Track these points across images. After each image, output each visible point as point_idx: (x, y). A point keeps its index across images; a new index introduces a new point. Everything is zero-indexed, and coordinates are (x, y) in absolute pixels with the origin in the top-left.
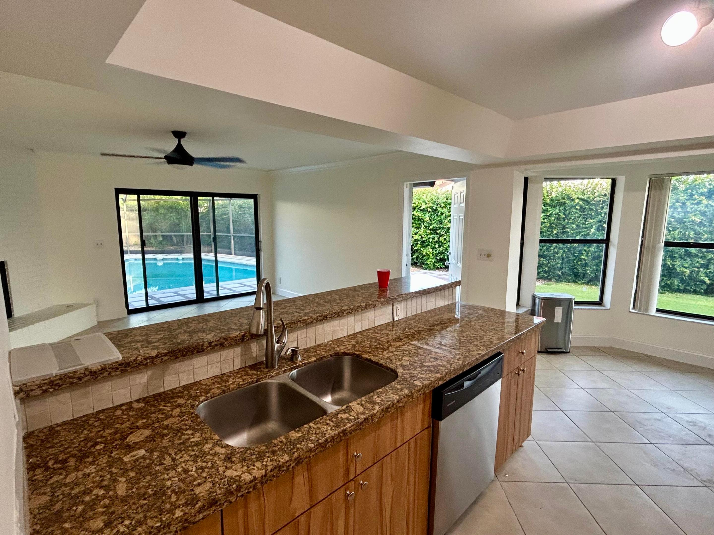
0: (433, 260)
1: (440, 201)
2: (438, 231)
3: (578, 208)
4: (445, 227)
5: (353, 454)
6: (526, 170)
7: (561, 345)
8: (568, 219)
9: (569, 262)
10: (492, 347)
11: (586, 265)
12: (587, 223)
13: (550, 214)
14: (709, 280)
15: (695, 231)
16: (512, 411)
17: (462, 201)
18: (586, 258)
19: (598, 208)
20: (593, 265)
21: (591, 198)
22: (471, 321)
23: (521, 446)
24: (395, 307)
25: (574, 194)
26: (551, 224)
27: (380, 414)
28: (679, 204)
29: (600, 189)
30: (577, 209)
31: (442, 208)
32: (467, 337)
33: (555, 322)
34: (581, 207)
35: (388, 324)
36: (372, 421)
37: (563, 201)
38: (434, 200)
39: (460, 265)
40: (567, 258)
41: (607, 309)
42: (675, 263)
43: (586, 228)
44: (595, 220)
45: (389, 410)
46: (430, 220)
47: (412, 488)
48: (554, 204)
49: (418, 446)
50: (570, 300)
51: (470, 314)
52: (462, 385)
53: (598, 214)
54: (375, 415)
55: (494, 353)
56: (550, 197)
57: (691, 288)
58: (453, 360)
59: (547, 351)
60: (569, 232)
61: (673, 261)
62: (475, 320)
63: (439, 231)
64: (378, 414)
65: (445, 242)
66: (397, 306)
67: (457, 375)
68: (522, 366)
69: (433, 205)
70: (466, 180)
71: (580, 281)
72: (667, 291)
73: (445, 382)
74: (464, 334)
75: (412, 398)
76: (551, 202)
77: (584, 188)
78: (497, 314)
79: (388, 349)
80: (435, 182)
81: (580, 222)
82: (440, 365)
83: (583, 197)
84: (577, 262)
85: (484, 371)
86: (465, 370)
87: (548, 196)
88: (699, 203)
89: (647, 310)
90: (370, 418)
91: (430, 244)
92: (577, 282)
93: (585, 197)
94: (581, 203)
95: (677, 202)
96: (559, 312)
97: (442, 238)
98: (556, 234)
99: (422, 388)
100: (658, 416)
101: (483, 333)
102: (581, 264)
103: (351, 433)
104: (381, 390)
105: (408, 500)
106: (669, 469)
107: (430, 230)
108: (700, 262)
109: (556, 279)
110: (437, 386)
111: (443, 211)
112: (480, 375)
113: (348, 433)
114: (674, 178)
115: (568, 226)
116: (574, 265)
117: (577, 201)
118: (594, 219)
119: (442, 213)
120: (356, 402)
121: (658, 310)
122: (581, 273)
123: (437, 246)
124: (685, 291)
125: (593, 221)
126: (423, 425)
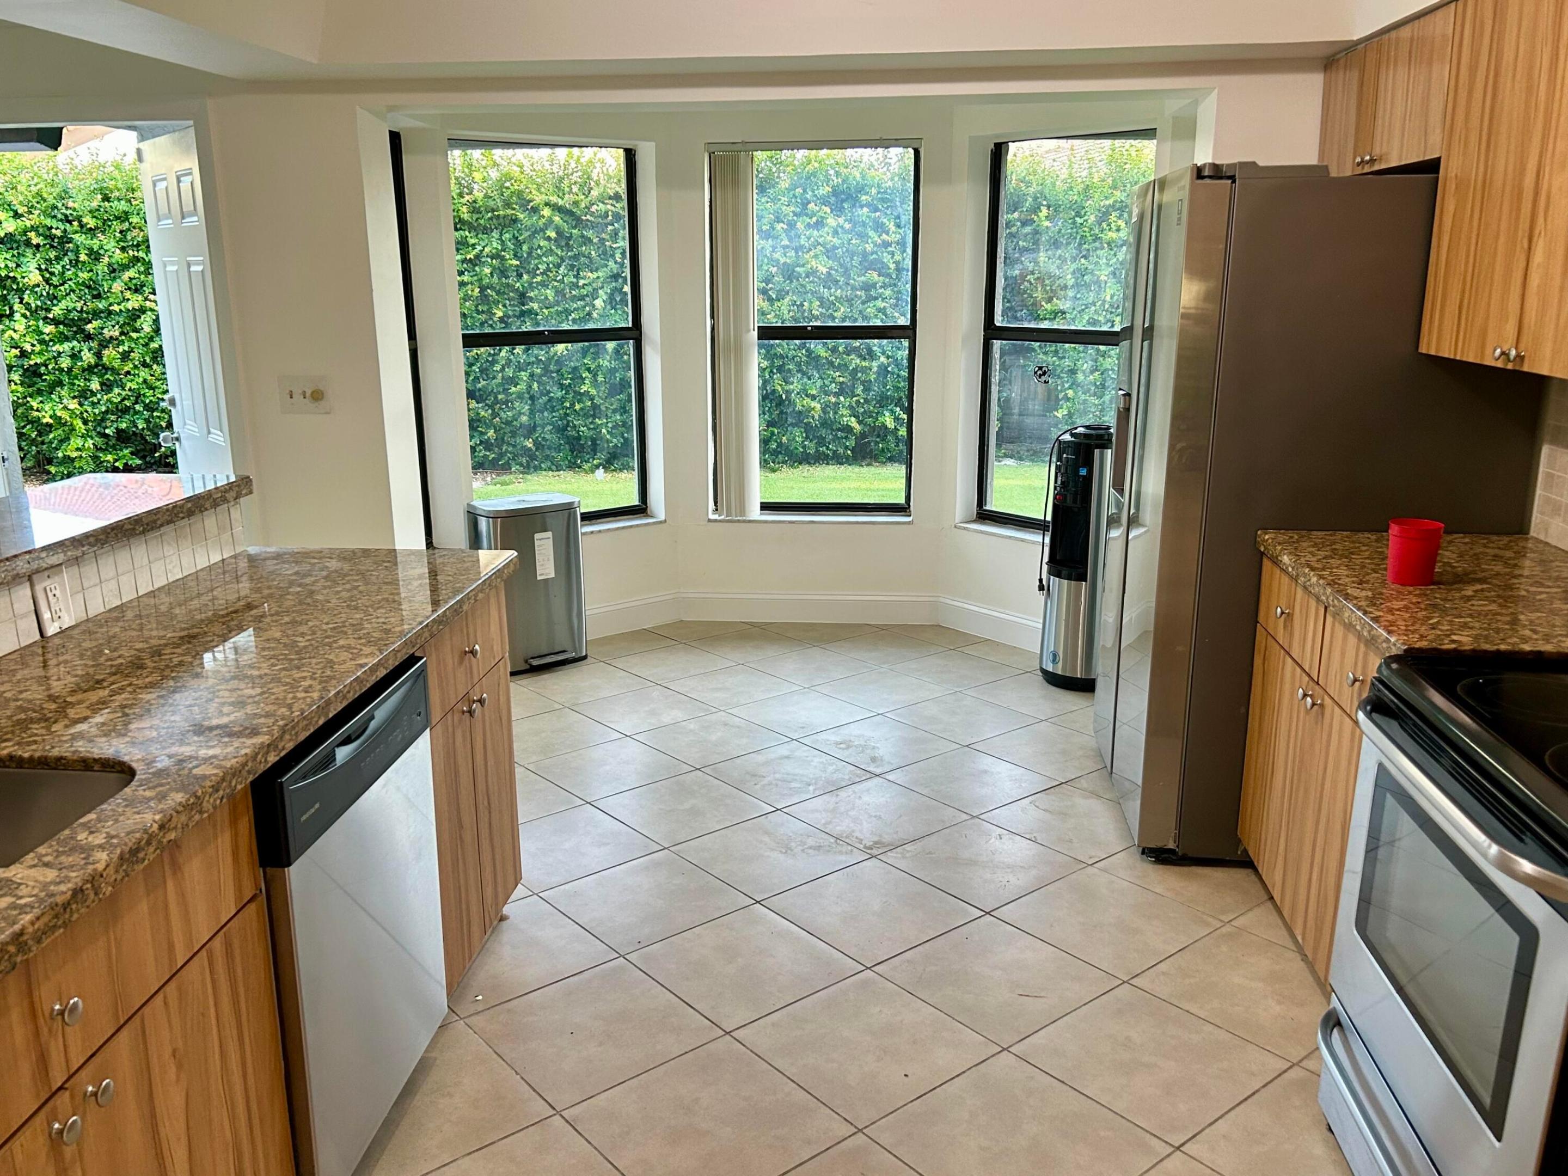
0: (89, 443)
1: (79, 204)
2: (89, 327)
3: (553, 235)
4: (116, 308)
5: (53, 1010)
6: (391, 109)
7: (562, 641)
8: (528, 272)
9: (551, 405)
10: (393, 643)
11: (595, 411)
12: (581, 282)
13: (477, 257)
14: (860, 422)
15: (821, 299)
16: (468, 819)
17: (188, 207)
18: (593, 392)
19: (603, 236)
20: (614, 411)
21: (583, 205)
22: (312, 593)
23: (503, 919)
24: (39, 588)
25: (534, 192)
26: (483, 289)
27: (117, 872)
28: (781, 225)
29: (601, 175)
30: (549, 239)
31: (92, 231)
32: (314, 633)
33: (539, 578)
34: (559, 233)
35: (23, 654)
36: (96, 894)
37: (509, 212)
38: (51, 200)
39: (220, 438)
40: (542, 394)
41: (661, 522)
42: (791, 387)
43: (582, 298)
44: (600, 274)
45: (141, 855)
46: (47, 281)
47: (237, 1078)
48: (482, 222)
49: (237, 952)
50: (568, 508)
51: (305, 576)
52: (331, 758)
53: (606, 254)
54: (102, 876)
55: (401, 657)
56: (467, 198)
57: (828, 448)
58: (291, 695)
59: (531, 665)
60: (537, 314)
61: (786, 383)
62: (325, 588)
63: (95, 324)
64: (111, 870)
65: (129, 367)
66: (47, 583)
67: (312, 730)
68: (477, 688)
69: (48, 222)
70: (192, 130)
71: (587, 462)
72: (784, 462)
73: (282, 754)
74: (303, 629)
75: (201, 812)
76: (475, 216)
77: (561, 173)
78: (384, 562)
79: (66, 716)
80: (62, 128)
81: (562, 282)
82: (255, 714)
83: (561, 202)
84: (573, 405)
85: (382, 710)
86: (331, 715)
87: (461, 195)
88: (820, 224)
89: (742, 509)
90: (89, 886)
91: (66, 379)
92: (580, 467)
93: (566, 202)
94: (557, 219)
95: (778, 220)
96: (544, 544)
97: (111, 355)
98: (501, 320)
99: (223, 779)
100: (783, 751)
101: (358, 616)
102: (582, 409)
103: (39, 941)
104: (92, 816)
105: (233, 1118)
106: (810, 848)
107: (56, 322)
108: (838, 380)
109: (521, 465)
110: (262, 768)
111: (95, 244)
112: (373, 725)
113: (30, 942)
114: (759, 155)
115: (532, 294)
116: (566, 415)
117: (546, 212)
118: (597, 270)
119: (95, 256)
120: (21, 864)
121: (765, 507)
122: (586, 437)
123: (95, 385)
124: (819, 459)
125: (595, 275)
126: (239, 889)
